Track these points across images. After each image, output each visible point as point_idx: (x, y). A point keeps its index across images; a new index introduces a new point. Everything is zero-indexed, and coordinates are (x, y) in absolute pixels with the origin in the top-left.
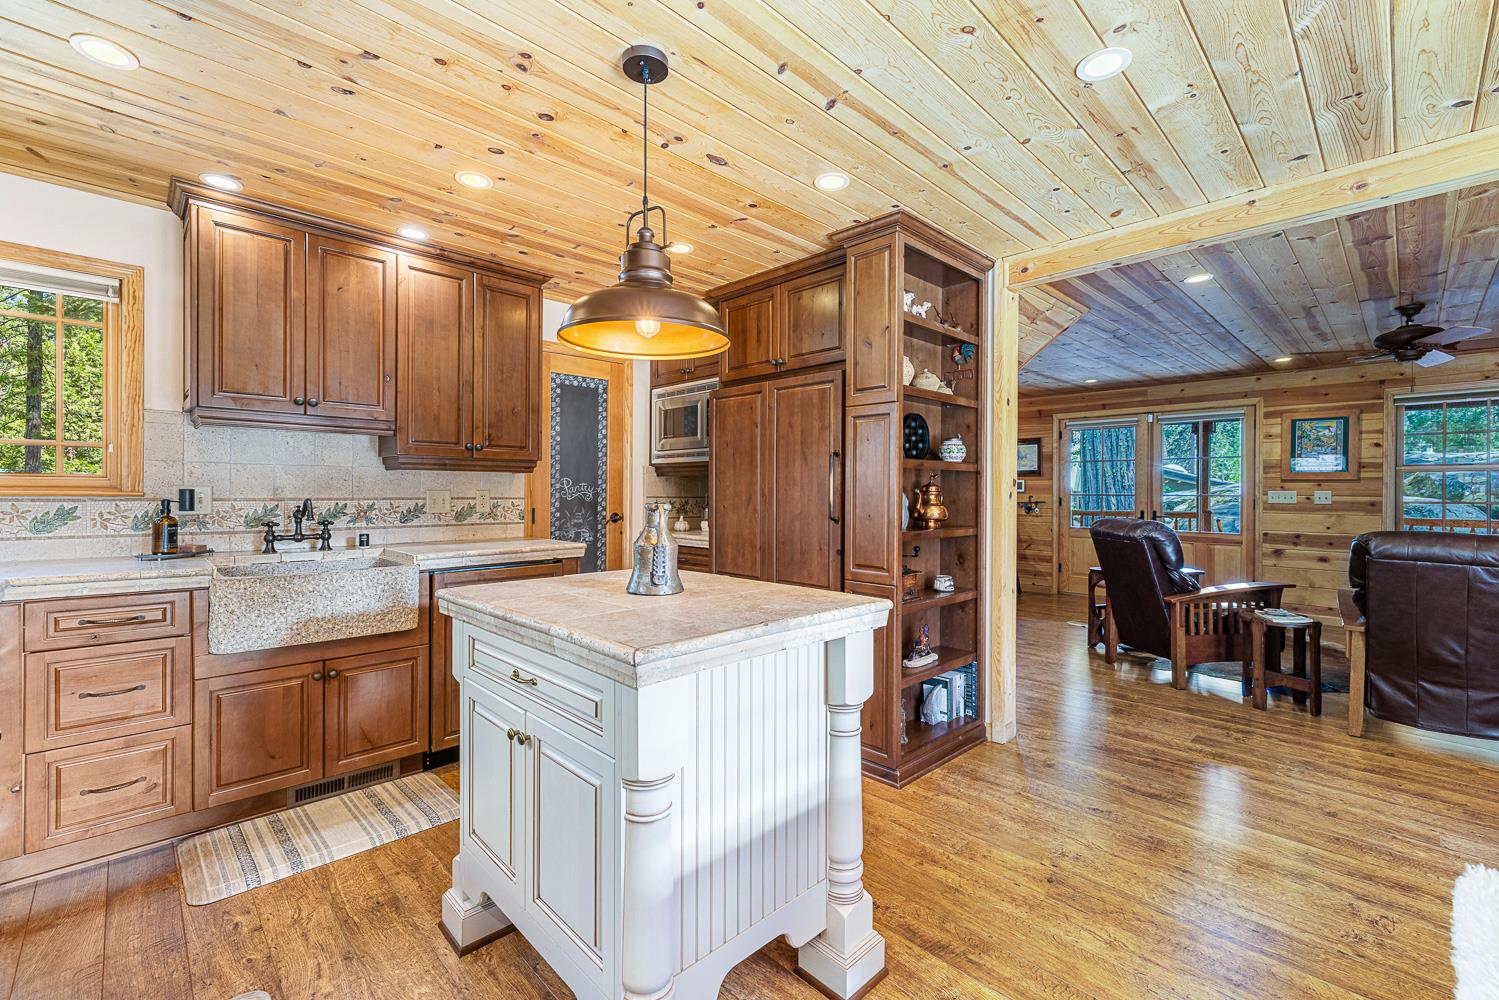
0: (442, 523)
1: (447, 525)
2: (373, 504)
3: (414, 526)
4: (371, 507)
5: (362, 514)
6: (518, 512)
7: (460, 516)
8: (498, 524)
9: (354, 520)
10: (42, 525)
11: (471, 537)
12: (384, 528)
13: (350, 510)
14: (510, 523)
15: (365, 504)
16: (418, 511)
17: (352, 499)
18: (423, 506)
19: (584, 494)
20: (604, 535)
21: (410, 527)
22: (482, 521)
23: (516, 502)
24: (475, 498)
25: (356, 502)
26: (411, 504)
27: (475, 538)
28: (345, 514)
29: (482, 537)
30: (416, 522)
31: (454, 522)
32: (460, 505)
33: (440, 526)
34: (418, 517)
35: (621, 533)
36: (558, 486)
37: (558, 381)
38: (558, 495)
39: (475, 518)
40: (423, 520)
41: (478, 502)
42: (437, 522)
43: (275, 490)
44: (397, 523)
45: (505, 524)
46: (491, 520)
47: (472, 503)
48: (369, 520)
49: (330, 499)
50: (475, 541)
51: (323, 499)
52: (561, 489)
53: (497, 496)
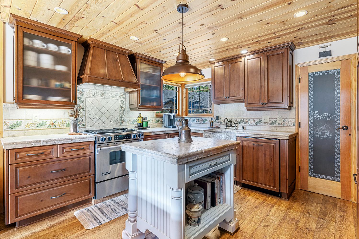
0: (267, 125)
1: (268, 126)
2: (249, 119)
3: (259, 126)
4: (249, 120)
5: (247, 122)
6: (292, 123)
7: (272, 124)
8: (285, 127)
9: (245, 123)
10: (204, 122)
11: (275, 130)
12: (252, 125)
13: (245, 121)
14: (289, 127)
15: (248, 119)
16: (260, 122)
17: (245, 118)
18: (261, 120)
19: (327, 118)
20: (340, 135)
21: (258, 126)
22: (279, 125)
23: (291, 120)
24: (277, 118)
25: (246, 119)
26: (258, 120)
27: (277, 130)
28: (243, 122)
29: (279, 131)
30: (259, 125)
31: (270, 125)
32: (272, 120)
33: (266, 126)
34: (260, 123)
35: (350, 135)
36: (312, 114)
37: (312, 75)
38: (312, 118)
39: (276, 125)
40: (261, 124)
41: (278, 120)
42: (265, 125)
43: (231, 116)
44: (255, 125)
45: (287, 127)
46: (282, 125)
47: (276, 120)
48: (248, 123)
49: (241, 118)
50: (277, 131)
51: (239, 118)
52: (314, 116)
53: (285, 118)
